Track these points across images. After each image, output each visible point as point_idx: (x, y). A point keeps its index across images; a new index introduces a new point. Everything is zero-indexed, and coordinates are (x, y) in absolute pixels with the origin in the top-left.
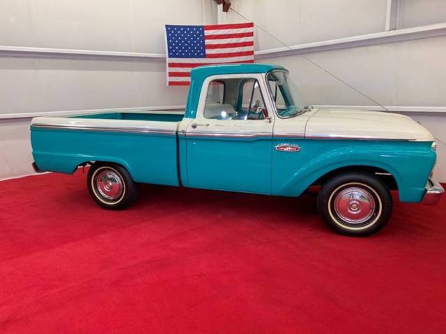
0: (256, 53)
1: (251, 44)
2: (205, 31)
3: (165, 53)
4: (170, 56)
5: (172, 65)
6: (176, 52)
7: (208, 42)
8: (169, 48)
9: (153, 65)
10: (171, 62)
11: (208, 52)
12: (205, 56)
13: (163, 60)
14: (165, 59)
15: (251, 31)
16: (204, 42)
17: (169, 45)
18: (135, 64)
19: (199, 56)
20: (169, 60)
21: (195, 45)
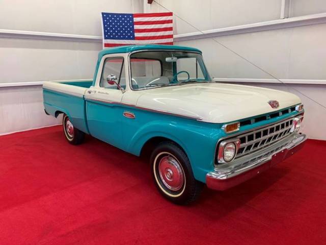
0: (175, 36)
1: (171, 29)
2: (134, 18)
3: (102, 36)
4: (106, 38)
5: (107, 45)
6: (111, 35)
7: (136, 27)
8: (105, 32)
9: (93, 45)
10: (106, 43)
11: (137, 35)
12: (134, 38)
13: (100, 41)
14: (102, 40)
15: (171, 19)
16: (133, 27)
17: (105, 28)
18: (77, 44)
19: (129, 38)
20: (105, 41)
21: (126, 29)
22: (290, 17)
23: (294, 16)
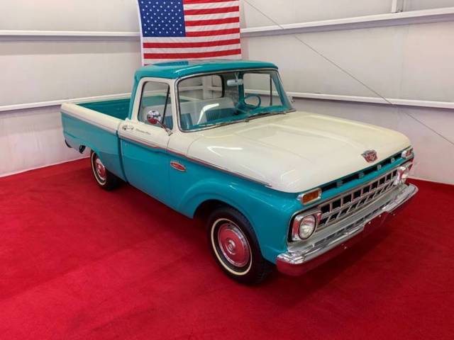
0: (242, 30)
1: (236, 20)
2: (185, 6)
3: (139, 31)
4: (145, 35)
5: (147, 45)
6: (151, 30)
7: (188, 18)
8: (143, 27)
9: (127, 45)
10: (145, 42)
11: (188, 29)
12: (185, 35)
13: (137, 39)
14: (139, 37)
15: (237, 5)
16: (183, 18)
17: (143, 21)
18: (104, 44)
19: (177, 35)
20: (144, 40)
21: (173, 21)
22: (406, 11)
23: (411, 9)
